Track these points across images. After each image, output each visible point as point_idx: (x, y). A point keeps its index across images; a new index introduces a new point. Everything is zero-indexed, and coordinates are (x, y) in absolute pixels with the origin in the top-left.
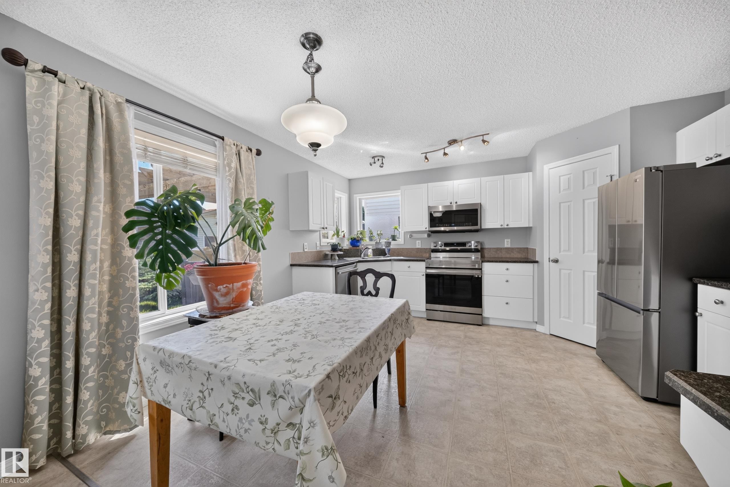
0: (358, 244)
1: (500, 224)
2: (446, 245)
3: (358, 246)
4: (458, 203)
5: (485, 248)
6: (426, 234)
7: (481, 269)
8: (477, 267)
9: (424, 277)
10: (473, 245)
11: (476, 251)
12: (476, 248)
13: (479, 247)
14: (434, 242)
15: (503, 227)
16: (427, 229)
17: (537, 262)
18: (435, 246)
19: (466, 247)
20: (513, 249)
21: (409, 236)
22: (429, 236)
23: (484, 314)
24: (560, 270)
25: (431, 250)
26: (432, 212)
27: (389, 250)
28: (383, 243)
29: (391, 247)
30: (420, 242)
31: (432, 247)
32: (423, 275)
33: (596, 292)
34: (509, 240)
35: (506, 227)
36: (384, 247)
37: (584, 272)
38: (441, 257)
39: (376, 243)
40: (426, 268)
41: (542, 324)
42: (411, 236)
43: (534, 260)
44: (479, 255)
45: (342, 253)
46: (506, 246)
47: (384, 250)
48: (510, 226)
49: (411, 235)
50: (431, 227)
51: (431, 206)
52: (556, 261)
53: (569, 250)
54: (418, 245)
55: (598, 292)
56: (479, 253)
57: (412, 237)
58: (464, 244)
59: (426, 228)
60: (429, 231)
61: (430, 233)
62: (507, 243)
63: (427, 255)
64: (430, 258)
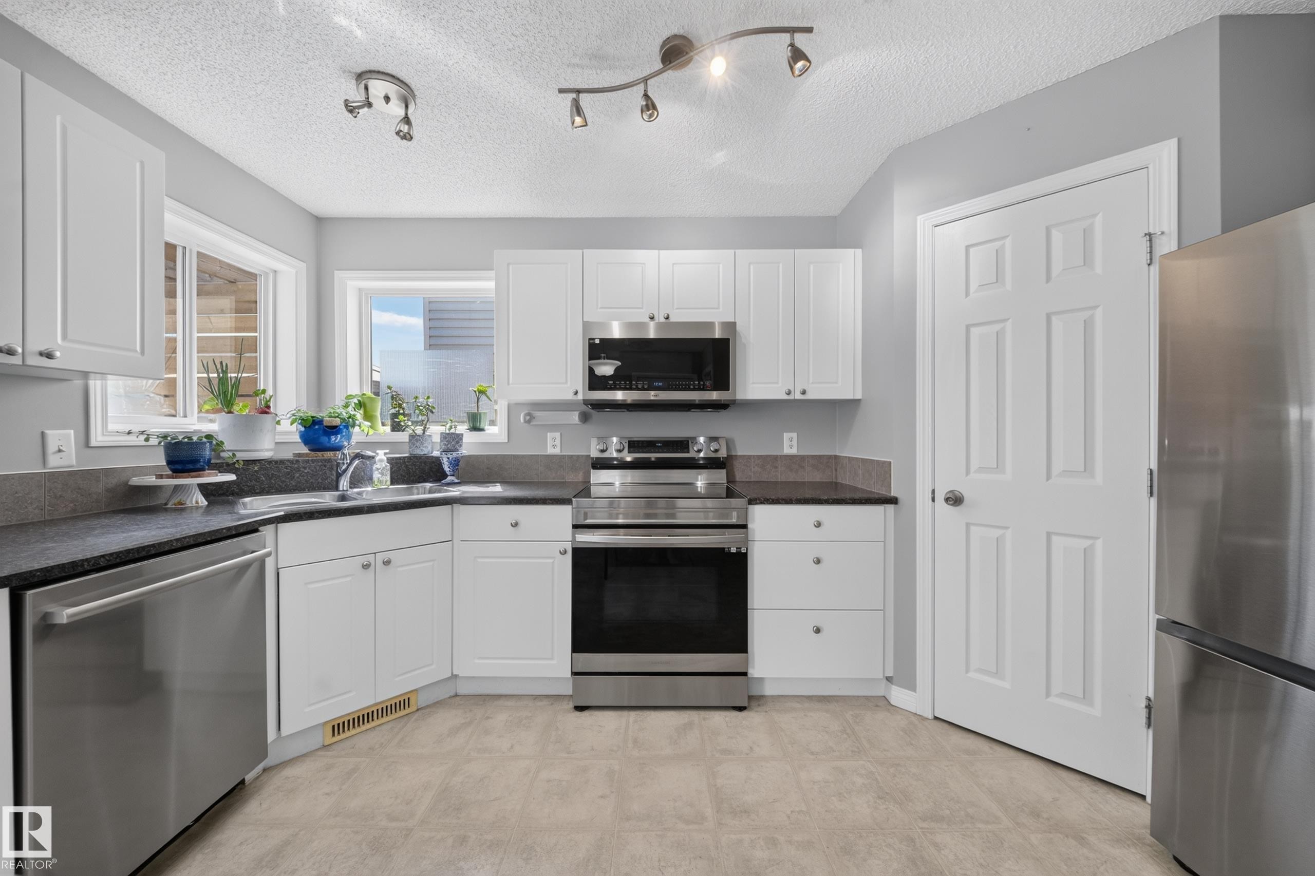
0: (335, 440)
1: (785, 389)
2: (634, 445)
3: (338, 448)
4: (672, 319)
5: (736, 456)
6: (577, 413)
7: (745, 527)
8: (734, 521)
9: (569, 558)
10: (701, 448)
11: (713, 463)
12: (713, 455)
13: (723, 454)
14: (598, 438)
15: (791, 397)
16: (580, 397)
17: (893, 501)
18: (603, 451)
19: (688, 452)
20: (803, 458)
21: (525, 418)
22: (585, 418)
23: (753, 668)
24: (968, 525)
25: (590, 462)
26: (594, 339)
27: (456, 463)
28: (437, 439)
29: (465, 451)
30: (557, 435)
31: (595, 454)
32: (565, 552)
33: (1153, 618)
34: (794, 435)
35: (798, 396)
36: (436, 453)
37: (1049, 535)
38: (617, 484)
39: (413, 437)
40: (575, 527)
41: (910, 685)
42: (530, 419)
43: (883, 492)
44: (720, 476)
45: (232, 477)
46: (787, 451)
47: (437, 462)
48: (810, 396)
49: (529, 414)
50: (590, 389)
51: (590, 320)
52: (955, 500)
53: (999, 467)
54: (553, 446)
55: (1158, 620)
56: (724, 471)
57: (533, 423)
58: (683, 444)
59: (576, 393)
60: (586, 402)
61: (588, 409)
62: (790, 444)
63: (580, 477)
64: (585, 491)
